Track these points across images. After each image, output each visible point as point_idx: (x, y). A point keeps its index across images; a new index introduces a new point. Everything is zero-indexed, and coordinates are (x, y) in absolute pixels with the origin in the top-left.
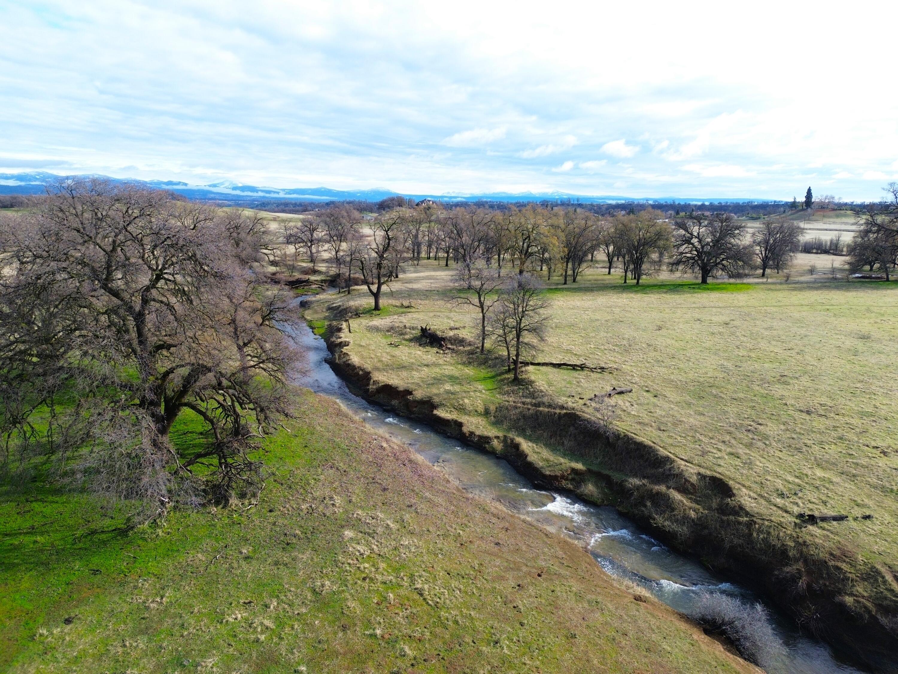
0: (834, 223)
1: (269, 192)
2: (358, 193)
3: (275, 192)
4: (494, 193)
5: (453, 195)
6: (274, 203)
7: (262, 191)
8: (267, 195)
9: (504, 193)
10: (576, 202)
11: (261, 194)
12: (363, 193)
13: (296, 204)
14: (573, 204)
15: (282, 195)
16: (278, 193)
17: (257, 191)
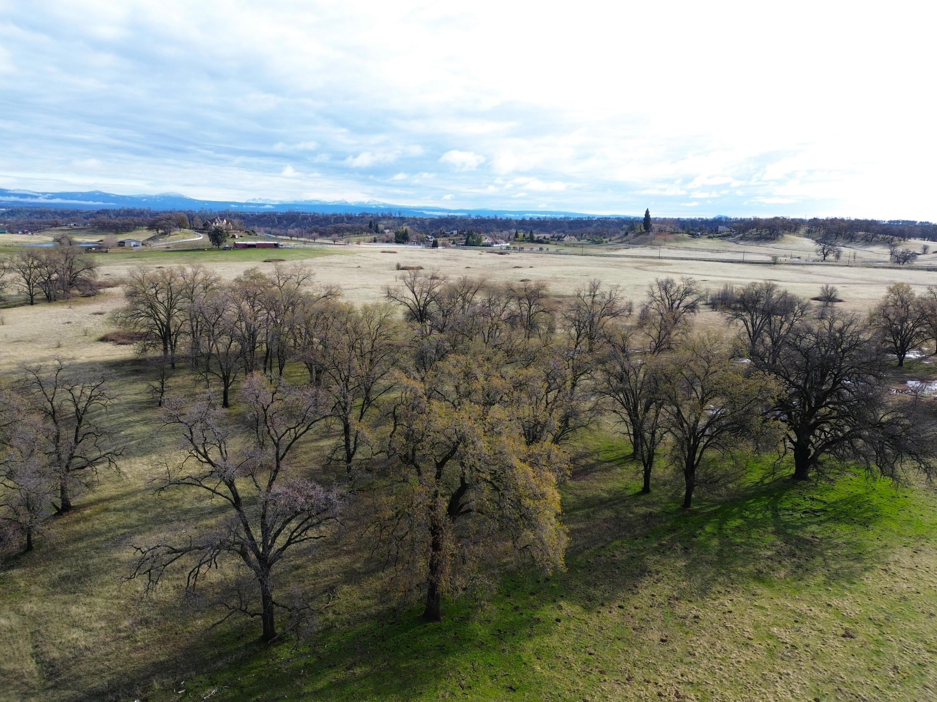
0: (677, 248)
1: (25, 196)
2: (143, 198)
3: (32, 196)
4: (306, 201)
5: (259, 202)
6: (27, 211)
7: (15, 195)
8: (22, 200)
9: (317, 201)
10: (397, 216)
11: (13, 199)
12: (149, 198)
13: (56, 212)
14: (394, 218)
15: (41, 200)
16: (36, 197)
17: (9, 195)
